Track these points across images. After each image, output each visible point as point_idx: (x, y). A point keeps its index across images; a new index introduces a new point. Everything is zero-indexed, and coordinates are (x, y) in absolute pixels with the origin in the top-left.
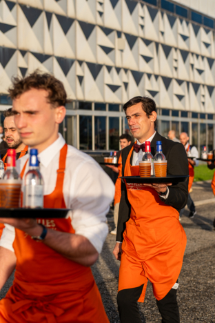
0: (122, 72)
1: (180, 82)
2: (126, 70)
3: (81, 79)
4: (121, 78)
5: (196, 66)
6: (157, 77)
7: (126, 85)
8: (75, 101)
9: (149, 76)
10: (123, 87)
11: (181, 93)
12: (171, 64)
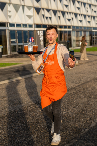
0: (71, 14)
1: (89, 16)
2: (72, 13)
3: (59, 17)
4: (71, 16)
5: (94, 10)
6: (82, 15)
7: (73, 18)
8: (58, 26)
9: (79, 14)
10: (72, 20)
11: (89, 20)
12: (86, 10)
